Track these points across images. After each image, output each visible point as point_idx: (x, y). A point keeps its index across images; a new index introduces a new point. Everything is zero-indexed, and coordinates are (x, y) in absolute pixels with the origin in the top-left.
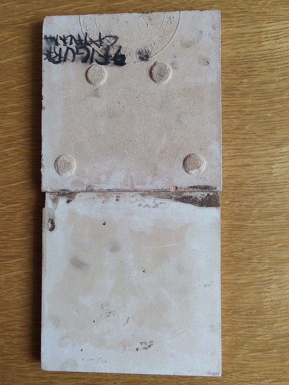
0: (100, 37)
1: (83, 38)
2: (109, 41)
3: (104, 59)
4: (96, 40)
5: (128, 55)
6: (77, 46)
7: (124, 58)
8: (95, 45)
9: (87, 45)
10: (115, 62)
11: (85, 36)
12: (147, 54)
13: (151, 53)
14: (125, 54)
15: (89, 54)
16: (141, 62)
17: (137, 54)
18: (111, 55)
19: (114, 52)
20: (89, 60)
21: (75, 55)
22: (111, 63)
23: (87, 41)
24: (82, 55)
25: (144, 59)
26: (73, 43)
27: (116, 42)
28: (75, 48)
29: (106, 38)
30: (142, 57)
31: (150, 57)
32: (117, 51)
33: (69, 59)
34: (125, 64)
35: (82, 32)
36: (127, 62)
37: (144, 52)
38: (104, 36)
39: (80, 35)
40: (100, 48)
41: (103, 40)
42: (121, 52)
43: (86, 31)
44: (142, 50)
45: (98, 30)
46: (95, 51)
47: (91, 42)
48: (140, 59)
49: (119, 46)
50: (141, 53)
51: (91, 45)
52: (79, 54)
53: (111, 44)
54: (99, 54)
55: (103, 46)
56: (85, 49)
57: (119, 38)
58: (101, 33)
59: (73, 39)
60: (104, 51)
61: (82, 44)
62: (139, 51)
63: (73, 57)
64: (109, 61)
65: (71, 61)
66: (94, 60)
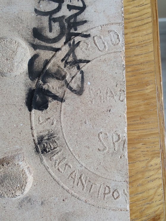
0: (81, 61)
1: (80, 29)
2: (74, 79)
3: (40, 70)
4: (77, 54)
5: (47, 115)
6: (65, 18)
7: (41, 107)
8: (67, 52)
9: (66, 38)
10: (34, 90)
11: (84, 34)
12: (48, 151)
13: (50, 157)
14: (48, 108)
15: (50, 42)
16: (33, 141)
17: (48, 132)
18: (48, 83)
19: (53, 87)
20: (37, 41)
21: (47, 15)
22: (31, 84)
23: (74, 37)
24: (48, 29)
25: (38, 145)
26: (72, 10)
27: (72, 91)
28: (61, 16)
29: (79, 73)
30: (44, 141)
31: (43, 157)
32: (54, 94)
33: (40, 5)
34: (30, 110)
35: (91, 27)
36: (33, 114)
37: (52, 146)
38: (83, 69)
39: (85, 24)
40: (60, 62)
41: (76, 67)
42: (53, 101)
43: (92, 35)
44: (57, 141)
45: (95, 57)
46: (55, 52)
47: (72, 44)
48: (38, 138)
49: (65, 97)
50: (51, 140)
51: (67, 45)
52: (49, 23)
53: (68, 82)
54: (50, 60)
55: (65, 67)
56: (59, 34)
57: (80, 97)
58: (89, 64)
59: (78, 11)
60: (55, 70)
61: (68, 28)
62: (55, 136)
63: (44, 12)
64: (36, 80)
65: (37, 8)
66: (38, 50)
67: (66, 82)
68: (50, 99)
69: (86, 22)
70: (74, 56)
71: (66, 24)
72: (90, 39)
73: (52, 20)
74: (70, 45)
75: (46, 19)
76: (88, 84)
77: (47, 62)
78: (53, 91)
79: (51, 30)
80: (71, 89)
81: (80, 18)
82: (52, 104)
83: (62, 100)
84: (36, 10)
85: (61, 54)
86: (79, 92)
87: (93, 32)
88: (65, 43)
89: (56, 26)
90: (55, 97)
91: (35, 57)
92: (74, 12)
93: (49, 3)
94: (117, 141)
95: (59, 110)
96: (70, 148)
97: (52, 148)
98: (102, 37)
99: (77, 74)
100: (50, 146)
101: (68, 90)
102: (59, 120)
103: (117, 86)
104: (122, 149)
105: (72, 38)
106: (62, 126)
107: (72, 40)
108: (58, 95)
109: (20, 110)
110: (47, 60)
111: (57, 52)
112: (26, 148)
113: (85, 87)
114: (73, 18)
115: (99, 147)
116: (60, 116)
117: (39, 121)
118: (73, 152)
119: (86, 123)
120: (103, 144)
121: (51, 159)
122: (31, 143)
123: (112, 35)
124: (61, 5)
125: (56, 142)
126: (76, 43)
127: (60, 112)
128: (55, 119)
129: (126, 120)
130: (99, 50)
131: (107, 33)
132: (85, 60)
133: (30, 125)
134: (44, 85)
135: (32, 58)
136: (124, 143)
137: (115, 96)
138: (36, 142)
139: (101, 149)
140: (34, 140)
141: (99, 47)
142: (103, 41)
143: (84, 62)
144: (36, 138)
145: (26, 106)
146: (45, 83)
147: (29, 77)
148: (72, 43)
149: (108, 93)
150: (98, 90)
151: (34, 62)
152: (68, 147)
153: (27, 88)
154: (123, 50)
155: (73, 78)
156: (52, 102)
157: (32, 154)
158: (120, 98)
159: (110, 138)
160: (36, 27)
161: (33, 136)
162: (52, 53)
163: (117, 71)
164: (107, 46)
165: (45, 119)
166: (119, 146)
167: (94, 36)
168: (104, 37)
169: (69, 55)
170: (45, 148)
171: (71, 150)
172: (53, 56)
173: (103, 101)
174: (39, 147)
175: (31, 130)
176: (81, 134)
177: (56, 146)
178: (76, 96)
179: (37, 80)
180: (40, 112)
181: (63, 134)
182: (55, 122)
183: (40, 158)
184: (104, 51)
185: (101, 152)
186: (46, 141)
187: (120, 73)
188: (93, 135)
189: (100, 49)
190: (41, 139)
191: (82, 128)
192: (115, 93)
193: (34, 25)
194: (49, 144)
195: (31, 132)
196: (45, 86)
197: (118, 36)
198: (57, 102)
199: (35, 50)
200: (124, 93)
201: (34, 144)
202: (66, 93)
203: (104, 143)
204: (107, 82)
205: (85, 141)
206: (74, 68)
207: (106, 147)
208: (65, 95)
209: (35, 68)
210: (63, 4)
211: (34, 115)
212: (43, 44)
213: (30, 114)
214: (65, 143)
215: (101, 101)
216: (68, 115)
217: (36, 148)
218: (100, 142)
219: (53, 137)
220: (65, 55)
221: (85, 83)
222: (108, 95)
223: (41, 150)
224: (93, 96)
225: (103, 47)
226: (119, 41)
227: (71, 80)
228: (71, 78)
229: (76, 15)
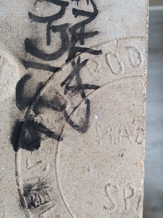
0: (87, 86)
1: (89, 43)
2: (77, 110)
3: (32, 96)
4: (82, 76)
5: (39, 157)
6: (69, 27)
7: (31, 146)
8: (69, 73)
9: (69, 54)
10: (22, 122)
11: (93, 50)
12: (36, 206)
13: (39, 214)
14: (40, 148)
15: (47, 58)
16: (17, 191)
17: (38, 179)
18: (41, 114)
19: (48, 120)
20: (30, 57)
21: (45, 22)
22: (19, 114)
23: (80, 54)
24: (45, 41)
25: (24, 197)
26: (78, 16)
27: (73, 127)
28: (63, 24)
29: (84, 103)
30: (32, 192)
31: (30, 213)
32: (49, 129)
33: (37, 7)
34: (16, 149)
35: (103, 41)
36: (19, 154)
37: (43, 199)
38: (89, 98)
39: (95, 36)
40: (59, 86)
41: (80, 94)
42: (46, 138)
43: (104, 52)
44: (49, 193)
45: (107, 82)
46: (53, 73)
47: (76, 63)
48: (25, 188)
49: (63, 134)
50: (42, 191)
51: (70, 64)
52: (47, 33)
53: (69, 114)
54: (46, 83)
55: (65, 93)
56: (59, 48)
57: (83, 135)
58: (98, 90)
59: (86, 18)
60: (52, 97)
61: (72, 41)
62: (47, 185)
63: (41, 18)
64: (25, 109)
65: (32, 12)
66: (30, 69)
67: (66, 113)
68: (43, 136)
69: (96, 33)
70: (79, 79)
71: (70, 36)
72: (102, 57)
73: (51, 29)
74: (73, 64)
75: (43, 26)
76: (95, 118)
77: (41, 86)
78: (48, 126)
79: (49, 43)
80: (71, 123)
81: (89, 28)
82: (46, 142)
83: (59, 138)
84: (30, 15)
85: (61, 76)
86: (83, 128)
87: (105, 48)
88: (67, 61)
89: (56, 37)
90: (50, 134)
91: (26, 78)
92: (82, 18)
93: (49, 6)
94: (130, 198)
95: (54, 152)
96: (66, 203)
97: (42, 202)
98: (118, 55)
99: (81, 105)
100: (40, 198)
101: (68, 125)
102: (54, 164)
103: (133, 123)
104: (136, 209)
105: (77, 54)
106: (58, 173)
107: (77, 58)
108: (53, 130)
109: (3, 148)
110: (41, 83)
111: (56, 73)
112: (8, 200)
113: (91, 122)
114: (79, 27)
115: (105, 204)
116: (55, 160)
117: (27, 164)
118: (70, 209)
119: (89, 171)
120: (110, 200)
121: (40, 216)
122: (15, 193)
123: (131, 53)
124: (65, 9)
125: (47, 194)
126: (81, 61)
127: (55, 153)
128: (48, 163)
129: (143, 169)
130: (112, 72)
131: (125, 49)
132: (93, 85)
133: (15, 169)
134: (35, 116)
135: (22, 79)
136: (139, 200)
137: (130, 136)
138: (21, 193)
139: (108, 206)
140: (19, 190)
141: (112, 69)
142: (119, 60)
143: (91, 88)
144: (22, 187)
145: (10, 144)
146: (37, 113)
147: (17, 104)
148: (76, 61)
149: (122, 131)
150: (108, 127)
151: (24, 85)
152: (63, 201)
153: (13, 120)
154: (145, 74)
155: (75, 109)
156: (46, 140)
157: (16, 209)
158: (137, 139)
159: (121, 192)
160: (29, 37)
161: (18, 185)
162: (49, 74)
163: (135, 103)
164: (123, 68)
165: (35, 162)
166: (132, 204)
167: (106, 52)
168: (120, 54)
169: (72, 78)
170: (33, 201)
171: (68, 205)
172: (50, 78)
173: (113, 142)
174: (25, 200)
175: (15, 176)
176: (82, 185)
177: (47, 200)
178: (78, 133)
179: (27, 109)
180: (29, 152)
181: (58, 184)
182: (48, 168)
183: (26, 215)
184: (120, 74)
185: (108, 211)
186: (35, 192)
187: (139, 106)
188: (98, 187)
189: (114, 71)
190: (28, 189)
191: (84, 177)
192: (130, 131)
193: (27, 34)
194: (39, 196)
195: (15, 179)
196: (37, 118)
197: (139, 54)
198: (53, 141)
199: (26, 69)
200: (142, 132)
201: (19, 196)
202: (64, 129)
203: (112, 199)
204: (120, 116)
205: (86, 194)
206: (77, 95)
207: (114, 205)
208: (64, 132)
209: (25, 93)
210: (68, 7)
211: (20, 156)
212: (38, 60)
213: (16, 155)
214: (60, 196)
215: (111, 143)
216: (66, 158)
217: (22, 200)
218: (106, 197)
219: (45, 188)
220: (66, 77)
221: (91, 117)
222: (121, 134)
223: (28, 203)
224: (100, 134)
225: (118, 69)
226: (141, 61)
227: (73, 112)
228: (72, 109)
229: (84, 23)
